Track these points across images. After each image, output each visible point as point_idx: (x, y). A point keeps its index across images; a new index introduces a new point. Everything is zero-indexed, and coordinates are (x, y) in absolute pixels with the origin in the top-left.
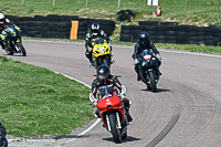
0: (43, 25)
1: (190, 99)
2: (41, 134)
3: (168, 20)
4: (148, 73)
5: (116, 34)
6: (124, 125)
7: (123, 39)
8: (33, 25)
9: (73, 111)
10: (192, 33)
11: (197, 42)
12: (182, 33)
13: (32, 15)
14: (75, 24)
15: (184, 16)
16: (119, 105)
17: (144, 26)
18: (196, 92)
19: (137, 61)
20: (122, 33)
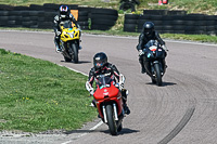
1: (205, 92)
2: (51, 129)
3: (176, 8)
4: (153, 65)
5: (120, 24)
6: (120, 116)
7: (127, 30)
8: (28, 15)
9: (82, 105)
10: (202, 22)
11: (207, 32)
12: (191, 22)
15: (193, 4)
17: (149, 15)
18: (210, 85)
19: (141, 52)
20: (125, 23)
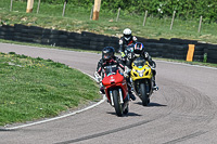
0: (165, 47)
6: (126, 100)
8: (155, 47)
13: (158, 38)
14: (192, 48)
16: (121, 82)
